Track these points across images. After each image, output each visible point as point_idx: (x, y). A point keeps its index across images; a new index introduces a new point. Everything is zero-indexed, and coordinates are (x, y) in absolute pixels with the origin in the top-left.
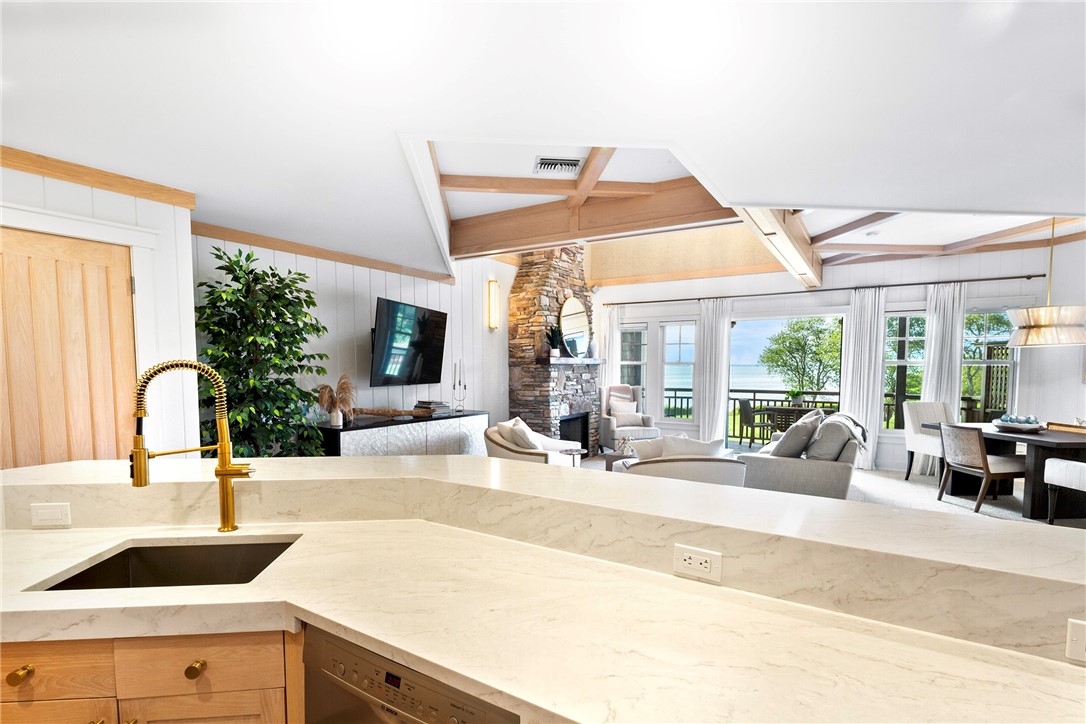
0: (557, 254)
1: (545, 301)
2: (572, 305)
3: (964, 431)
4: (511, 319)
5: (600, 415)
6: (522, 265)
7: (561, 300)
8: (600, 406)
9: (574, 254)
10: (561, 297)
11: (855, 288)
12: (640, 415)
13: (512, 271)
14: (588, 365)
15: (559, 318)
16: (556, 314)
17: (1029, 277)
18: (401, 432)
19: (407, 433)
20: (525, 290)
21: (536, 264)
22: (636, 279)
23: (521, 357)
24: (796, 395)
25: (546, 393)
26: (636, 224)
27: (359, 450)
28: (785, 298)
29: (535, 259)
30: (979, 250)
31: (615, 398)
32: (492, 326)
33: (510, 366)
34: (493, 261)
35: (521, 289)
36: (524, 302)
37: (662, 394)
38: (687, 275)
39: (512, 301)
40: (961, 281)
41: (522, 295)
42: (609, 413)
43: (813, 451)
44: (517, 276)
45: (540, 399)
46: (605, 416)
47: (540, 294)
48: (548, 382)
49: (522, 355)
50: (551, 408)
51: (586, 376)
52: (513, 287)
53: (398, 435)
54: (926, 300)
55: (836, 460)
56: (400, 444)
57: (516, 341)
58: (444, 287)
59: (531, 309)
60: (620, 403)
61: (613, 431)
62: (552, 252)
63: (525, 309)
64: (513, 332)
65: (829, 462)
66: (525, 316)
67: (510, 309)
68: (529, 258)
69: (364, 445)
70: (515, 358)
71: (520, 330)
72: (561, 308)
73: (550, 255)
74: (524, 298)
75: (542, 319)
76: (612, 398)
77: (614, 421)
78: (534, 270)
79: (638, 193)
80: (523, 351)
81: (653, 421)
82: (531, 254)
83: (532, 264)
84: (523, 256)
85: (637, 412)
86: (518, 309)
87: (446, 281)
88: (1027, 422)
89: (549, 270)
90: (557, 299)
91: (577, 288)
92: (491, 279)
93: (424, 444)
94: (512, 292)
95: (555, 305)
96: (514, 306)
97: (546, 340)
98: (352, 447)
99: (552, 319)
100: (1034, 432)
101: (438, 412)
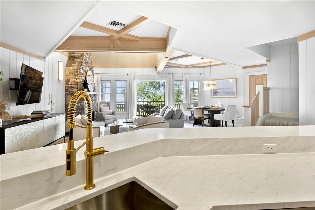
0: (85, 54)
1: (82, 71)
2: (89, 73)
3: (199, 109)
4: (66, 77)
5: (97, 112)
6: (70, 57)
7: (86, 71)
8: (97, 109)
9: (89, 55)
10: (86, 70)
11: (168, 74)
12: (111, 111)
13: (66, 58)
14: (94, 95)
15: (86, 77)
16: (85, 76)
17: (201, 74)
18: (33, 125)
19: (36, 125)
20: (72, 66)
21: (76, 57)
22: (106, 66)
23: (71, 92)
24: (150, 102)
25: (83, 105)
26: (136, 49)
27: (14, 137)
28: (144, 75)
29: (76, 55)
30: (192, 67)
31: (102, 106)
32: (60, 79)
33: (66, 95)
34: (60, 54)
35: (71, 66)
36: (72, 71)
37: (116, 104)
38: (124, 66)
39: (66, 70)
40: (189, 74)
41: (71, 68)
42: (100, 111)
43: (174, 117)
44: (68, 61)
45: (80, 107)
46: (99, 112)
47: (80, 68)
48: (84, 101)
49: (72, 91)
50: (85, 110)
51: (94, 98)
52: (67, 65)
53: (32, 127)
54: (183, 78)
55: (179, 119)
56: (32, 131)
57: (69, 85)
58: (42, 62)
59: (76, 73)
60: (104, 107)
61: (104, 117)
62: (83, 54)
63: (73, 73)
64: (67, 82)
65: (178, 120)
66: (73, 76)
67: (66, 73)
68: (73, 55)
69: (17, 134)
70: (69, 92)
71: (70, 81)
72: (86, 74)
73: (82, 55)
74: (72, 69)
75: (81, 78)
76: (101, 106)
77: (104, 114)
78: (76, 59)
79: (136, 39)
80: (72, 89)
81: (116, 113)
82: (74, 53)
83: (74, 57)
84: (70, 53)
85: (109, 110)
86: (70, 73)
87: (43, 59)
88: (208, 106)
89: (82, 60)
90: (85, 70)
91: (90, 67)
92: (59, 61)
93: (42, 130)
94: (66, 67)
95: (84, 73)
96: (68, 72)
97: (82, 85)
98: (11, 136)
99: (84, 78)
100: (209, 108)
101: (48, 115)
